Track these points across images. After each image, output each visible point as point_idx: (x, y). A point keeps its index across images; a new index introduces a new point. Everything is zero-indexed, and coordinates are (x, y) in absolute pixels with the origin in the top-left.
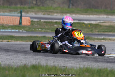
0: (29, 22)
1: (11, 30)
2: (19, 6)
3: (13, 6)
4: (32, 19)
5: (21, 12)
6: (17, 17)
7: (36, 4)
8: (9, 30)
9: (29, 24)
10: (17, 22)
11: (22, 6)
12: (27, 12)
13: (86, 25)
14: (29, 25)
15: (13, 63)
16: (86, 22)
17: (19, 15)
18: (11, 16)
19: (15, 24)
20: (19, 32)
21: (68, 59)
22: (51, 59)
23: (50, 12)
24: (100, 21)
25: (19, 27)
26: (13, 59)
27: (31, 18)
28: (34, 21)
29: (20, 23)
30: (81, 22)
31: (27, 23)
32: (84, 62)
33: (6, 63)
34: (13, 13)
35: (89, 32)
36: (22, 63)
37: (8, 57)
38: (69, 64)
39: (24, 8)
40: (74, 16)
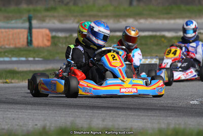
0: (48, 40)
1: (11, 58)
3: (13, 8)
4: (54, 34)
5: (30, 20)
6: (23, 30)
7: (61, 1)
8: (6, 59)
10: (22, 41)
11: (31, 7)
12: (42, 20)
13: (170, 39)
14: (48, 46)
16: (168, 34)
17: (27, 25)
18: (8, 28)
19: (19, 45)
20: (27, 62)
21: (133, 114)
22: (97, 115)
23: (90, 16)
25: (26, 50)
26: (18, 119)
27: (51, 30)
28: (58, 37)
29: (30, 42)
30: (158, 34)
31: (43, 41)
32: (169, 118)
33: (3, 127)
34: (13, 21)
36: (36, 125)
37: (7, 114)
38: (136, 124)
39: (35, 10)
40: (144, 23)
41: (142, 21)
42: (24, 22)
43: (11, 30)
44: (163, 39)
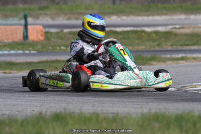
0: (42, 35)
1: (9, 51)
2: (21, 6)
3: (10, 7)
4: (47, 30)
5: (25, 18)
6: (19, 27)
9: (42, 38)
10: (19, 36)
11: (26, 6)
12: (36, 17)
13: (149, 34)
14: (42, 41)
16: (148, 29)
17: (23, 22)
18: (7, 25)
19: (16, 40)
20: (24, 54)
21: (118, 100)
22: (86, 101)
23: (79, 13)
24: (174, 27)
25: (23, 44)
26: (17, 105)
27: (45, 26)
28: (51, 33)
29: (26, 37)
30: (139, 29)
31: (37, 36)
32: (150, 104)
33: (4, 112)
34: (11, 19)
35: (155, 47)
36: (33, 110)
37: (8, 101)
38: (122, 109)
39: (30, 9)
40: (126, 19)
41: (124, 18)
42: (20, 19)
44: (143, 34)
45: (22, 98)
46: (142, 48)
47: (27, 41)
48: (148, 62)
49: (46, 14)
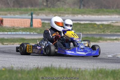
0: (40, 24)
1: (22, 32)
2: (29, 8)
3: (24, 8)
4: (43, 21)
5: (32, 15)
6: (28, 19)
7: (47, 6)
8: (20, 33)
10: (28, 25)
11: (32, 8)
12: (38, 14)
13: (98, 25)
14: (40, 27)
15: (25, 65)
16: (98, 23)
17: (30, 17)
18: (22, 18)
19: (26, 26)
20: (30, 34)
21: (80, 61)
22: (63, 61)
23: (61, 13)
24: (112, 22)
25: (30, 29)
26: (25, 62)
27: (42, 19)
28: (45, 23)
29: (31, 25)
30: (93, 22)
31: (38, 25)
32: (97, 64)
33: (18, 66)
34: (24, 15)
35: (101, 33)
36: (34, 65)
37: (20, 60)
38: (82, 66)
39: (34, 10)
40: (86, 17)
41: (85, 16)
42: (29, 15)
43: (23, 19)
44: (95, 25)
45: (28, 58)
46: (94, 33)
47: (32, 27)
48: (97, 41)
49: (43, 13)
